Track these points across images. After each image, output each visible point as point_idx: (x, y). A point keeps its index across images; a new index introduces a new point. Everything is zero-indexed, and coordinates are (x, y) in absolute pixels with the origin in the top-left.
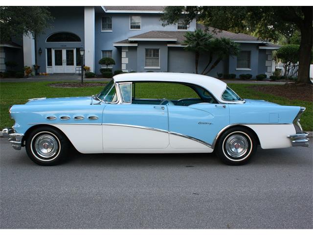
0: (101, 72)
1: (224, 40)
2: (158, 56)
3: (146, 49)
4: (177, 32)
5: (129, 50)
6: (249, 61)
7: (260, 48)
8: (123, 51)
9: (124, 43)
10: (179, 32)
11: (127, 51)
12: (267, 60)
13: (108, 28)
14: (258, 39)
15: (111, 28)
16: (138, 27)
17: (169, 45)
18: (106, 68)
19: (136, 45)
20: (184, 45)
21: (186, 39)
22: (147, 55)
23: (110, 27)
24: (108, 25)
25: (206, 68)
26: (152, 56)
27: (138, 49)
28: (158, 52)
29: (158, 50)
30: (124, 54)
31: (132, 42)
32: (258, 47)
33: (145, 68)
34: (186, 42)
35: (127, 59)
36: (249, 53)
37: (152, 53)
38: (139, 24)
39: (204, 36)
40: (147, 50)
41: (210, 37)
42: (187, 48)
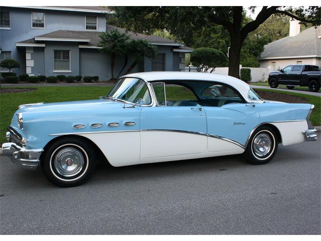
0: (2, 76)
1: (141, 42)
2: (69, 59)
3: (54, 50)
4: (86, 32)
5: (34, 51)
6: (164, 64)
7: (175, 50)
8: (26, 52)
9: (29, 43)
10: (88, 32)
11: (32, 52)
12: (181, 63)
13: (5, 24)
14: (175, 42)
15: (9, 24)
16: (42, 25)
17: (81, 47)
18: (8, 71)
19: (43, 45)
20: (99, 46)
21: (101, 40)
22: (55, 57)
23: (7, 23)
24: (5, 21)
25: (122, 71)
26: (62, 58)
27: (45, 50)
28: (69, 54)
29: (68, 52)
30: (28, 56)
31: (38, 42)
32: (172, 50)
33: (54, 71)
34: (102, 43)
35: (33, 61)
36: (164, 55)
37: (62, 55)
38: (42, 22)
39: (122, 36)
40: (56, 52)
41: (128, 38)
42: (102, 50)
